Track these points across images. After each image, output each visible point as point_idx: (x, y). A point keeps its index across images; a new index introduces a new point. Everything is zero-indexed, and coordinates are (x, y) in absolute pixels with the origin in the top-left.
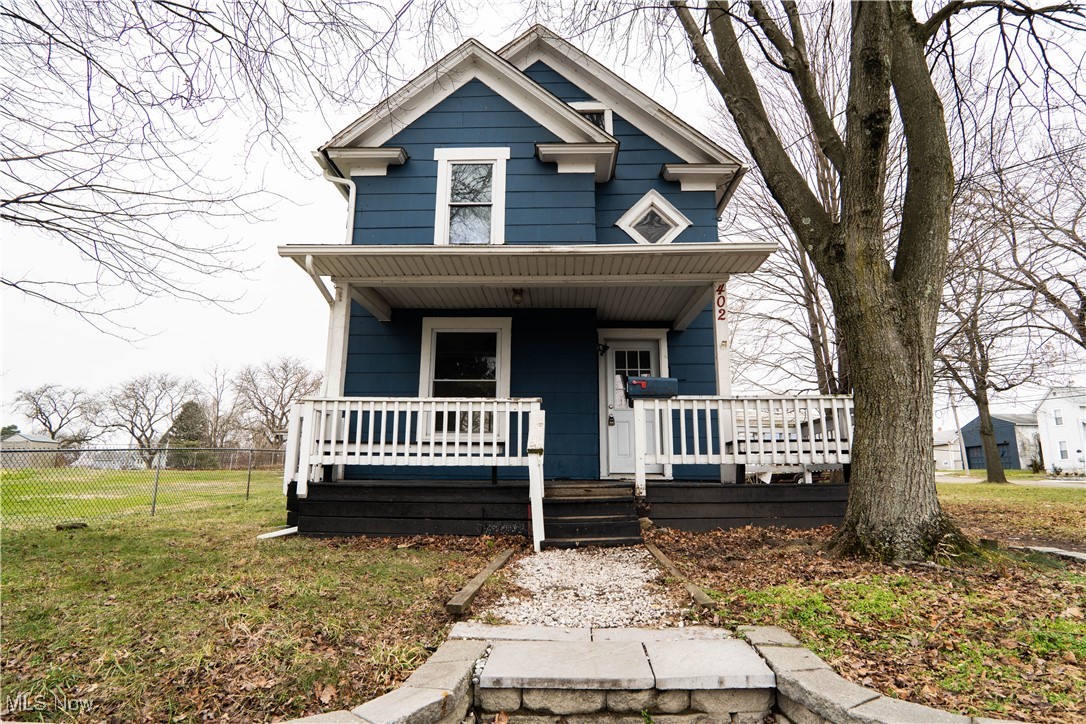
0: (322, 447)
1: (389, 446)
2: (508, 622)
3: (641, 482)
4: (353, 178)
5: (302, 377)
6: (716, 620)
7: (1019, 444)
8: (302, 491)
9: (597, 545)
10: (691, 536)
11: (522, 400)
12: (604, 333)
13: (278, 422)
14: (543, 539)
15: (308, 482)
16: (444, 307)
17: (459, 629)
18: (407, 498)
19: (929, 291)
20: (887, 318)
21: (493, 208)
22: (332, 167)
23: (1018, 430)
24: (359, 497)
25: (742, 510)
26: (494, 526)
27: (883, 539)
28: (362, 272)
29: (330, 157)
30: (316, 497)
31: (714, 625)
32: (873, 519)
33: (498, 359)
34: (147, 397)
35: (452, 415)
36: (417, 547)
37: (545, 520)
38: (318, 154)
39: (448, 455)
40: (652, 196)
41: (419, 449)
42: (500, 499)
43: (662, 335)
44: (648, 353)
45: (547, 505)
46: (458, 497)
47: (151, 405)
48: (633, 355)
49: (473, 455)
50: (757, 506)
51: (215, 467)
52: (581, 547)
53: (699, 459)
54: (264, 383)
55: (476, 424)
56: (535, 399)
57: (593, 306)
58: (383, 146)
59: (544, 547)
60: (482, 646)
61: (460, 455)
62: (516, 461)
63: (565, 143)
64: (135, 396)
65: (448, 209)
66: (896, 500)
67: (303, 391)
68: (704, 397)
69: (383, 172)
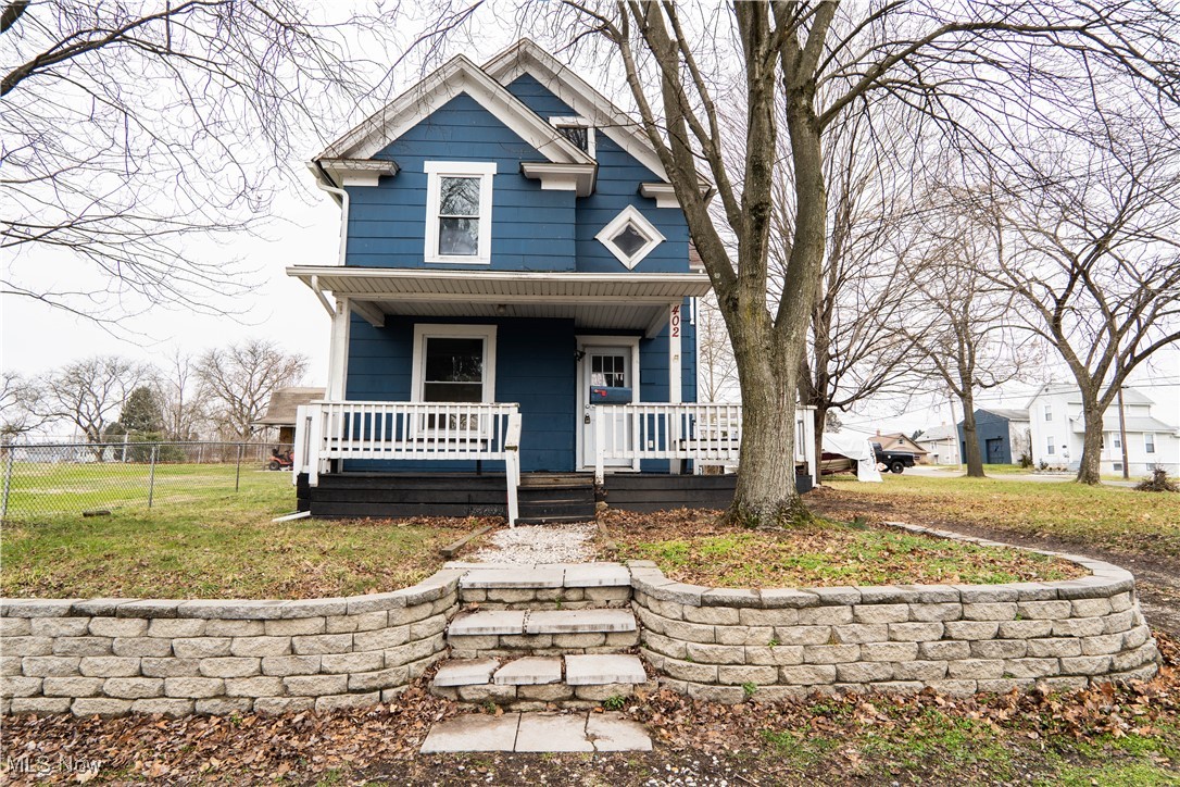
0: (330, 444)
1: (388, 443)
2: (482, 561)
3: (600, 474)
4: (346, 188)
5: (274, 363)
6: (615, 558)
7: (1011, 439)
8: (313, 481)
9: (559, 522)
10: (636, 515)
11: (502, 404)
12: (582, 340)
13: (246, 411)
14: (517, 517)
15: (319, 473)
16: (433, 314)
17: (449, 564)
18: (404, 486)
19: (794, 336)
20: (763, 355)
21: (479, 221)
22: (326, 177)
23: (1012, 426)
24: (363, 486)
25: (681, 496)
26: (478, 509)
27: (753, 512)
28: (361, 289)
29: (324, 167)
30: (327, 486)
31: (613, 561)
32: (749, 498)
33: (483, 365)
34: (94, 383)
35: (442, 417)
36: (416, 524)
37: (519, 504)
38: (313, 165)
39: (439, 450)
40: (630, 212)
41: (415, 445)
42: (484, 487)
43: (634, 341)
44: (622, 358)
45: (520, 491)
46: (447, 486)
47: (99, 392)
48: (608, 360)
49: (461, 451)
50: (694, 493)
51: (181, 460)
52: (548, 523)
53: (658, 455)
54: (229, 368)
55: (463, 423)
56: (513, 404)
57: (571, 316)
58: (371, 159)
59: (517, 524)
60: (465, 571)
61: (450, 450)
62: (496, 456)
63: (552, 162)
64: (79, 381)
65: (438, 221)
66: (764, 485)
67: (275, 377)
68: (653, 404)
69: (375, 183)
